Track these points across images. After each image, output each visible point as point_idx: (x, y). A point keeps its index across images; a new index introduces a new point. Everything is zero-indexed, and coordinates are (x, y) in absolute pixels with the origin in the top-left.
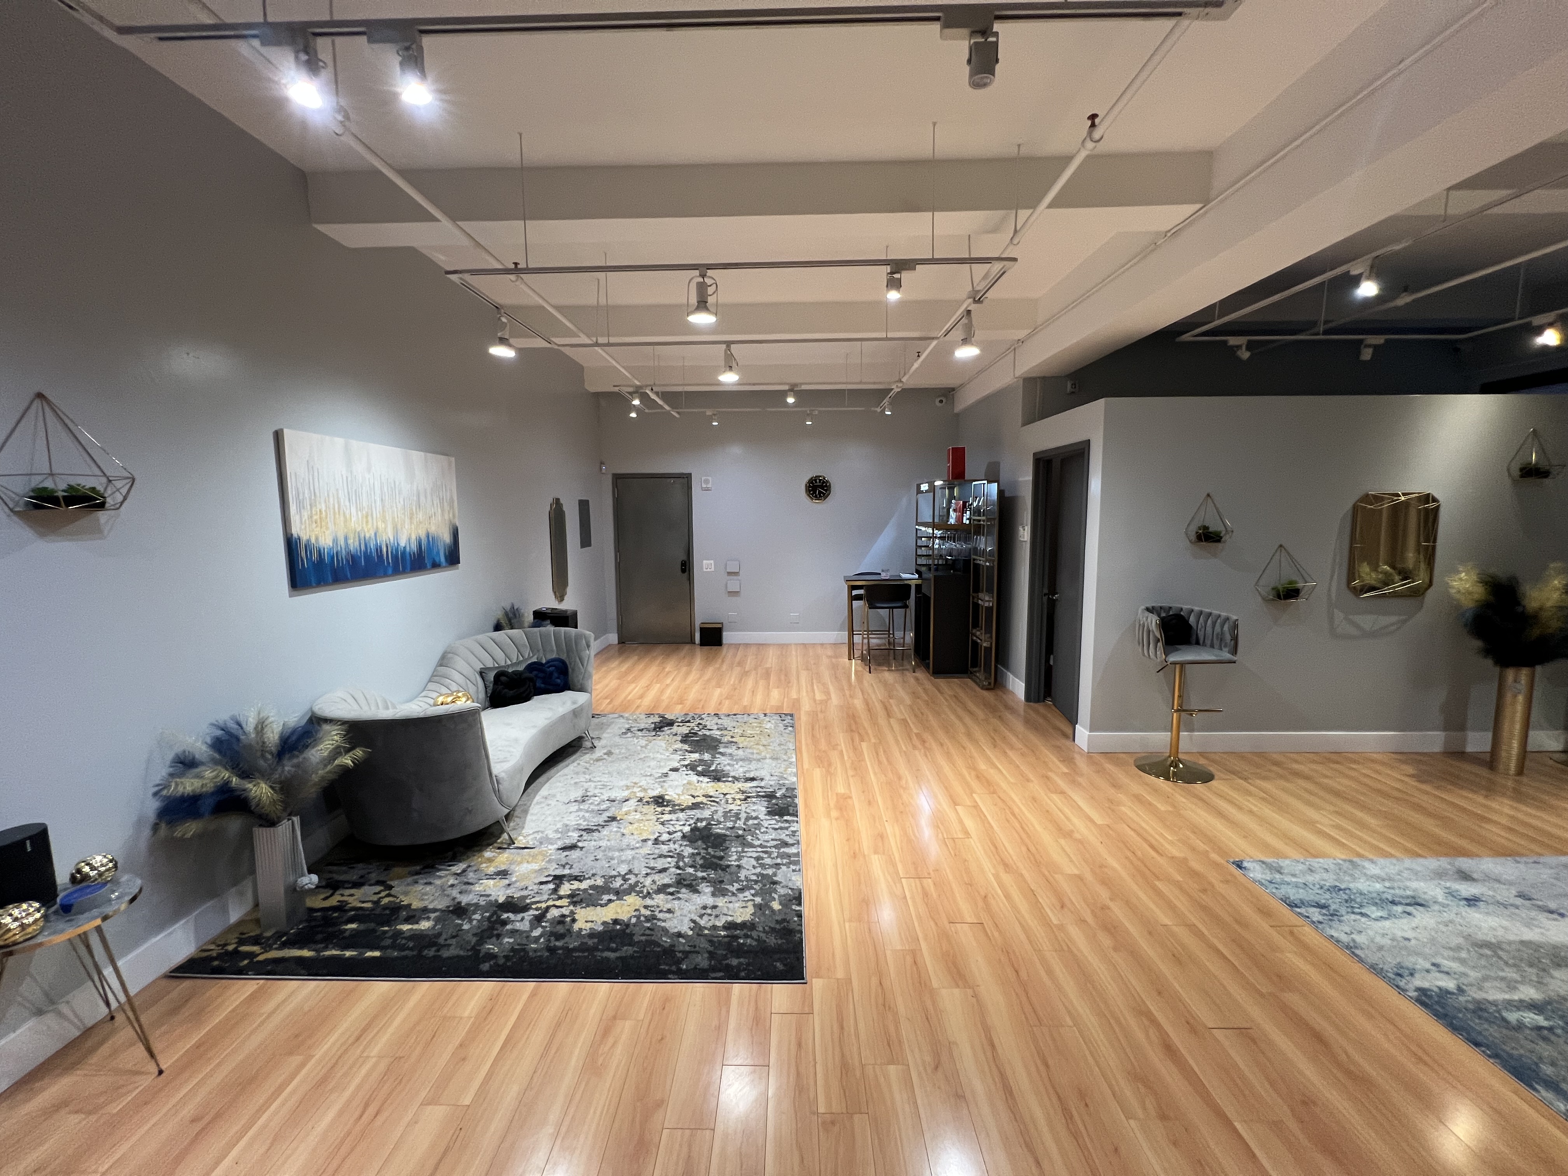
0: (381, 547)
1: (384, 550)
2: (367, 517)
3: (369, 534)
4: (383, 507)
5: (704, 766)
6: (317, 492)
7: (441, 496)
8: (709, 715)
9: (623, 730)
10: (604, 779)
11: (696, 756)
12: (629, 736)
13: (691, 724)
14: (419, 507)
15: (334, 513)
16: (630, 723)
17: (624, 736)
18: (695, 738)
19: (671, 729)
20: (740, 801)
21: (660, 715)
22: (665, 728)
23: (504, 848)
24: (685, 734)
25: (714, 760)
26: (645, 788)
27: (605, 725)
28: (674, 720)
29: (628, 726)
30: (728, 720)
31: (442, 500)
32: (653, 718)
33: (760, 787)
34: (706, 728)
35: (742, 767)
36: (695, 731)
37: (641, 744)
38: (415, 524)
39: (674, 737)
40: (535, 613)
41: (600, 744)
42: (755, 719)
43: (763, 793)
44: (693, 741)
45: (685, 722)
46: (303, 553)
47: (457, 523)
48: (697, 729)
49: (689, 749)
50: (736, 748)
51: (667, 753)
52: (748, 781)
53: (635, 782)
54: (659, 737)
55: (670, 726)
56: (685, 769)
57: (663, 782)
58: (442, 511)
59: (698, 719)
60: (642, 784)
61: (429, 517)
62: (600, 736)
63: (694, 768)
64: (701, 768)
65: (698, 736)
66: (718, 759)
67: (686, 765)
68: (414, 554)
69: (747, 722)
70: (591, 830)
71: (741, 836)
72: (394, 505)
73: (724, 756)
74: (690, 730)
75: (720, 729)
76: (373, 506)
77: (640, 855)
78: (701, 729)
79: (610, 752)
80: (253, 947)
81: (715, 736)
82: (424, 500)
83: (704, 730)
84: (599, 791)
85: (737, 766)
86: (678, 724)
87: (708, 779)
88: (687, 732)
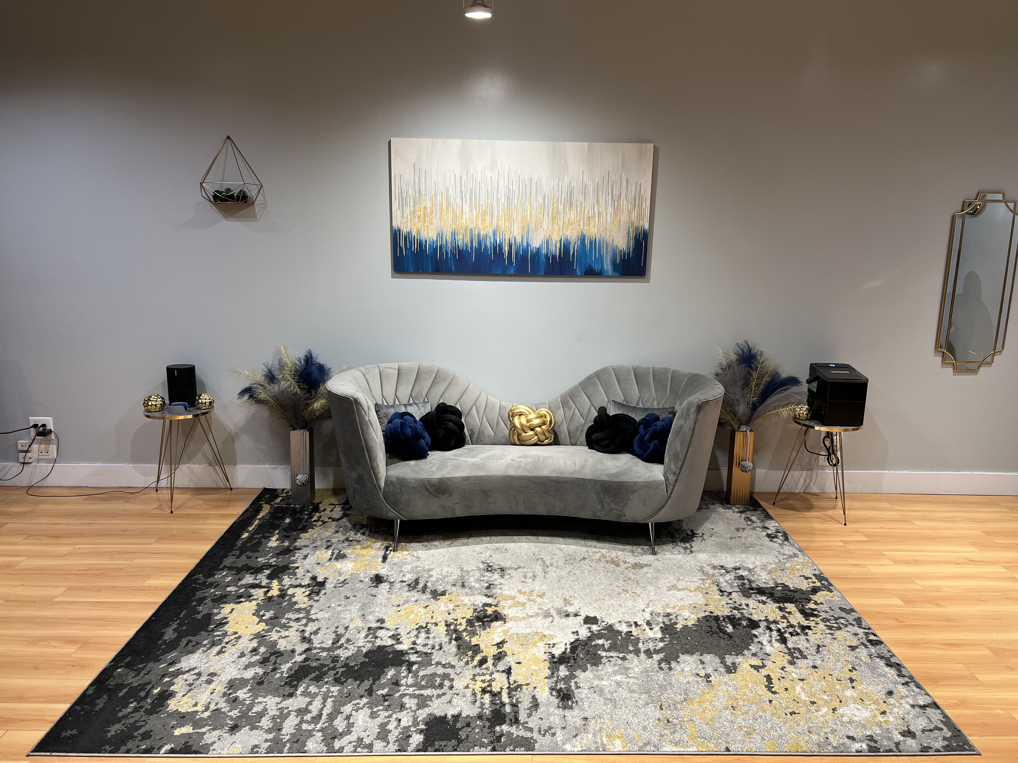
2: (484, 214)
4: (509, 205)
5: (607, 644)
6: (423, 192)
7: (616, 192)
8: (867, 634)
9: (730, 566)
10: (553, 574)
11: (650, 634)
12: (711, 572)
13: (797, 618)
14: (571, 205)
15: (441, 210)
16: (764, 568)
17: (708, 569)
18: (730, 629)
19: (764, 603)
20: (478, 686)
21: (828, 587)
22: (764, 598)
23: (387, 548)
24: (743, 617)
25: (637, 652)
26: (524, 604)
27: (746, 548)
28: (809, 600)
29: (751, 566)
30: (851, 657)
31: (617, 198)
32: (805, 582)
33: (535, 704)
34: (787, 635)
35: (619, 684)
36: (763, 625)
37: (681, 585)
38: (561, 224)
39: (723, 610)
40: (814, 368)
41: (668, 555)
42: (878, 691)
43: (508, 709)
44: (715, 629)
45: (803, 612)
46: (402, 243)
47: (647, 227)
48: (773, 626)
49: (679, 626)
50: (702, 673)
51: (648, 610)
52: (559, 691)
53: (542, 596)
54: (716, 596)
55: (776, 601)
56: (595, 628)
57: (547, 615)
58: (617, 210)
59: (833, 623)
60: (539, 600)
61: (588, 218)
62: (701, 551)
63: (599, 636)
64: (600, 642)
65: (741, 631)
66: (643, 656)
67: (610, 628)
68: (554, 257)
69: (852, 680)
70: (413, 585)
71: (370, 692)
72: (528, 204)
73: (660, 662)
74: (767, 620)
75: (790, 652)
76: (495, 203)
77: (346, 622)
78: (779, 630)
79: (642, 566)
80: (278, 500)
81: (753, 648)
82: (581, 198)
83: (775, 634)
84: (517, 575)
85: (619, 678)
86: (790, 607)
87: (557, 652)
88: (755, 617)
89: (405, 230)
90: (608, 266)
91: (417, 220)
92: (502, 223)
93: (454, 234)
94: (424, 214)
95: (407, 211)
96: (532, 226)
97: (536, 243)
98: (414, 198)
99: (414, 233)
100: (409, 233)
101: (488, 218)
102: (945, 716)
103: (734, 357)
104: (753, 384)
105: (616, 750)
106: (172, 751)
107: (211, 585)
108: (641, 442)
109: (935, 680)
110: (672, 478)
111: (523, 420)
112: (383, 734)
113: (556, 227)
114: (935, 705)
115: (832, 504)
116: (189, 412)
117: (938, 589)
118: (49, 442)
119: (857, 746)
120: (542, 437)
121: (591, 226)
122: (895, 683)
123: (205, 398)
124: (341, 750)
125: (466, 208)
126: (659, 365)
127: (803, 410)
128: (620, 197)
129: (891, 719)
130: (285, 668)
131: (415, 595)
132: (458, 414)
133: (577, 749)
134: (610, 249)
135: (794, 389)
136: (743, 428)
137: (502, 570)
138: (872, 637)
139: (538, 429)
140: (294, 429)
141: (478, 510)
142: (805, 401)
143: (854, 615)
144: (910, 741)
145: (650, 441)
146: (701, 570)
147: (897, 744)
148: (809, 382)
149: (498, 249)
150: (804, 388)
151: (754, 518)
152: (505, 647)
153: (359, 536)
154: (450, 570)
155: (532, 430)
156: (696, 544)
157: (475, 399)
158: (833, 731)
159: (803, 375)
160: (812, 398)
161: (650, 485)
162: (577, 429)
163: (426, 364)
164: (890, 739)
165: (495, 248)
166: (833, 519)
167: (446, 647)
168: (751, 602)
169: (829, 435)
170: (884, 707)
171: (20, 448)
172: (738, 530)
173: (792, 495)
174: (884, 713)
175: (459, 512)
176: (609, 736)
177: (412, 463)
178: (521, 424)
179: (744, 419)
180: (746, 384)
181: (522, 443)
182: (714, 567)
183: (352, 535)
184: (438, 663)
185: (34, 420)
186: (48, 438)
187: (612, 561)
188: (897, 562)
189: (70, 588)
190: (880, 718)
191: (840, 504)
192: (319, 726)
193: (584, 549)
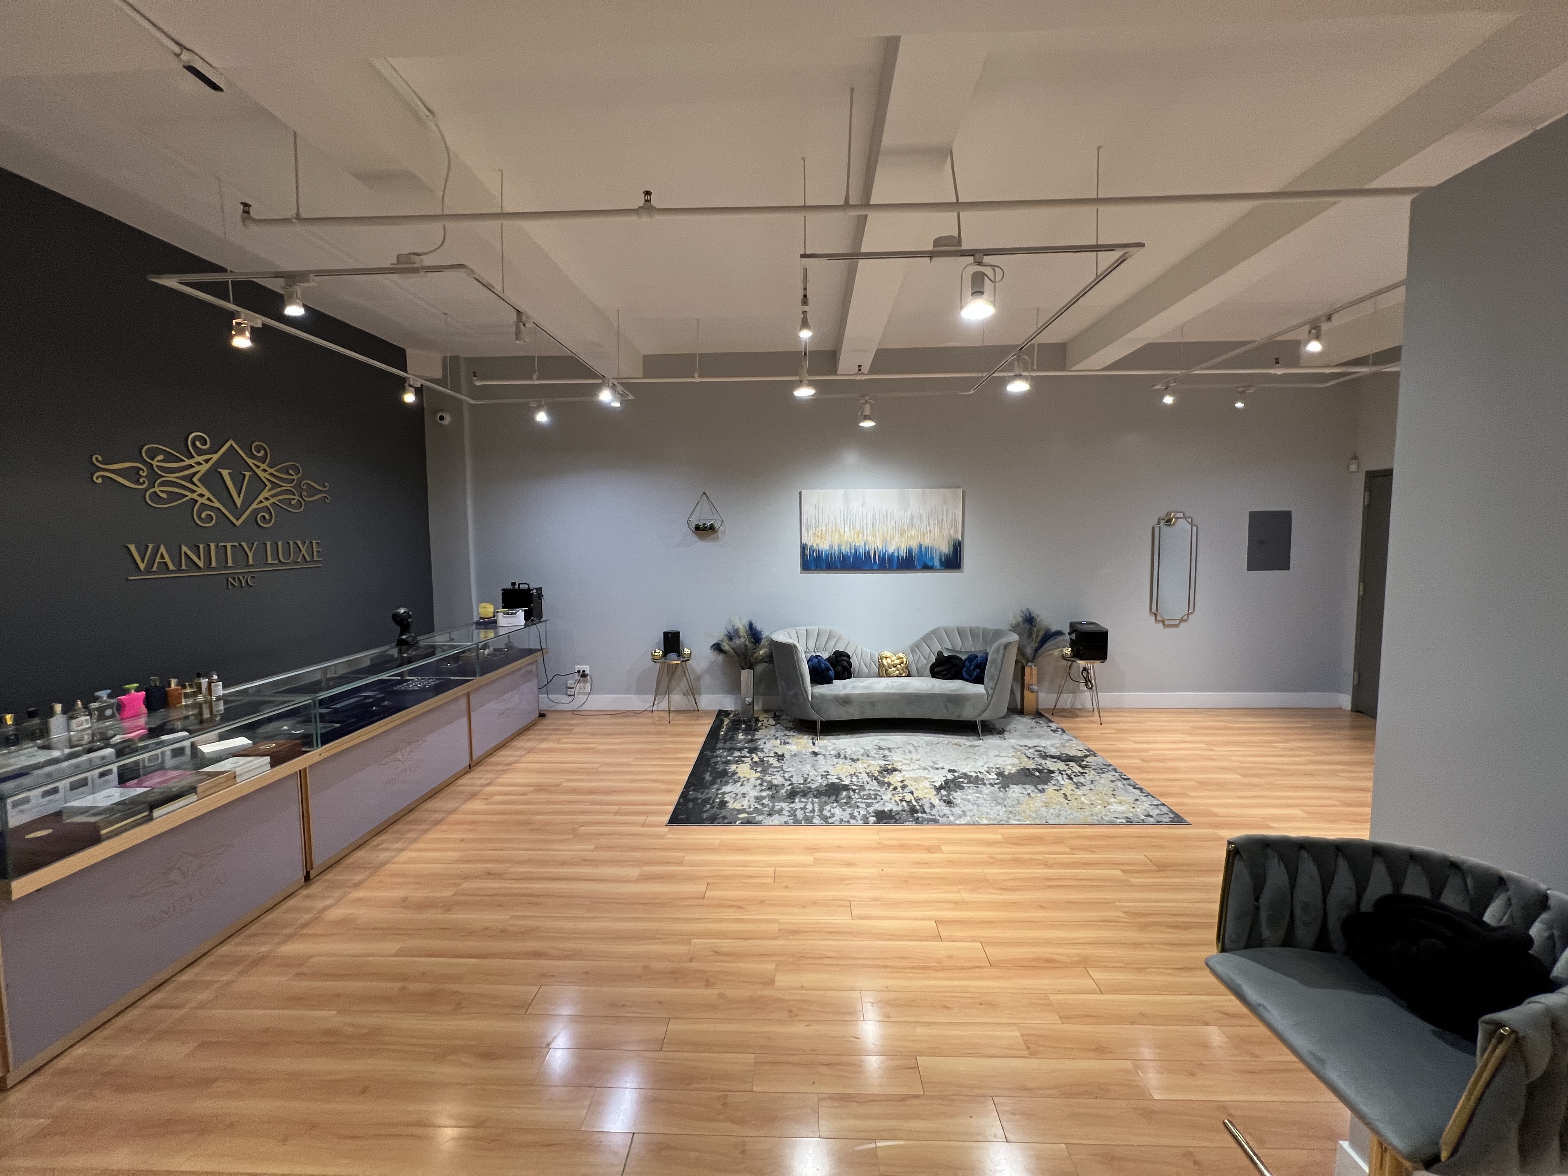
0: (869, 553)
1: (872, 554)
2: (859, 533)
3: (859, 542)
4: (874, 527)
5: (965, 781)
6: (821, 520)
7: (940, 517)
8: (1120, 776)
9: (1031, 745)
10: (921, 750)
11: (990, 776)
12: (1020, 748)
13: (1077, 769)
14: (912, 526)
15: (832, 531)
16: (1052, 746)
17: (1016, 747)
18: (1037, 774)
19: (1056, 762)
20: (897, 799)
21: (1095, 755)
22: (1055, 760)
23: (813, 739)
24: (1044, 769)
25: (985, 784)
26: (909, 764)
27: (1039, 737)
28: (1083, 761)
29: (1044, 745)
30: (1112, 785)
31: (940, 522)
32: (1080, 752)
33: (933, 806)
34: (1072, 776)
35: (978, 797)
36: (1057, 772)
37: (1002, 754)
38: (906, 538)
39: (1031, 765)
40: (1071, 624)
41: (991, 741)
42: (1131, 799)
43: (918, 807)
44: (1028, 774)
45: (1080, 766)
46: (808, 553)
47: (960, 539)
48: (1063, 773)
49: (1006, 773)
50: (1026, 793)
51: (987, 765)
52: (944, 801)
53: (918, 760)
54: (1026, 759)
55: (1063, 761)
56: (956, 774)
57: (925, 769)
58: (941, 529)
59: (1099, 771)
60: (917, 762)
61: (924, 534)
62: (1010, 738)
63: (959, 777)
64: (961, 780)
65: (1043, 775)
66: (988, 786)
67: (965, 774)
68: (902, 558)
69: (1113, 795)
70: (838, 756)
71: (837, 802)
72: (885, 526)
73: (999, 788)
74: (1059, 770)
75: (1075, 783)
76: (865, 526)
77: (807, 772)
78: (1067, 774)
79: (976, 746)
80: (732, 715)
81: (1053, 782)
82: (919, 522)
83: (1065, 776)
84: (899, 751)
85: (977, 795)
86: (1072, 764)
87: (938, 784)
88: (1051, 769)
89: (809, 545)
90: (937, 563)
91: (816, 538)
92: (869, 538)
93: (839, 546)
94: (821, 534)
95: (811, 533)
96: (889, 540)
97: (891, 550)
98: (815, 524)
99: (815, 546)
100: (812, 546)
101: (861, 535)
102: (1170, 809)
103: (1020, 619)
104: (1034, 636)
105: (985, 823)
106: (742, 823)
107: (717, 756)
108: (969, 672)
109: (1163, 795)
110: (991, 692)
111: (889, 661)
112: (852, 817)
113: (903, 540)
114: (1164, 805)
115: (1091, 714)
116: (679, 660)
117: (1163, 755)
118: (586, 682)
119: (1119, 821)
120: (902, 672)
121: (926, 538)
122: (1140, 796)
123: (687, 651)
124: (833, 823)
125: (847, 529)
126: (973, 624)
127: (1068, 651)
128: (942, 521)
129: (1138, 810)
130: (783, 791)
131: (841, 761)
132: (849, 657)
133: (963, 822)
134: (938, 553)
135: (1060, 638)
136: (1030, 664)
137: (889, 749)
138: (1124, 777)
139: (899, 666)
140: (743, 669)
141: (869, 714)
142: (1068, 645)
143: (1112, 767)
144: (1150, 819)
145: (974, 670)
146: (1013, 747)
147: (1143, 820)
148: (1070, 634)
149: (867, 554)
150: (1067, 637)
151: (1041, 722)
152: (905, 783)
153: (792, 733)
154: (857, 749)
155: (895, 667)
156: (1006, 735)
157: (854, 649)
158: (1105, 815)
159: (1066, 629)
160: (1073, 644)
161: (977, 696)
162: (922, 667)
163: (822, 627)
164: (1139, 818)
165: (865, 553)
166: (1093, 722)
167: (871, 783)
168: (1048, 762)
169: (1085, 669)
170: (1134, 805)
171: (569, 685)
172: (1032, 728)
173: (1063, 710)
174: (1134, 808)
175: (857, 716)
176: (979, 818)
177: (826, 685)
178: (888, 663)
179: (1030, 657)
180: (1030, 635)
181: (888, 675)
182: (1021, 746)
183: (787, 733)
184: (869, 790)
185: (578, 668)
186: (585, 679)
187: (956, 744)
188: (1136, 742)
189: (635, 758)
190: (1133, 810)
191: (1097, 714)
192: (816, 814)
193: (937, 739)
